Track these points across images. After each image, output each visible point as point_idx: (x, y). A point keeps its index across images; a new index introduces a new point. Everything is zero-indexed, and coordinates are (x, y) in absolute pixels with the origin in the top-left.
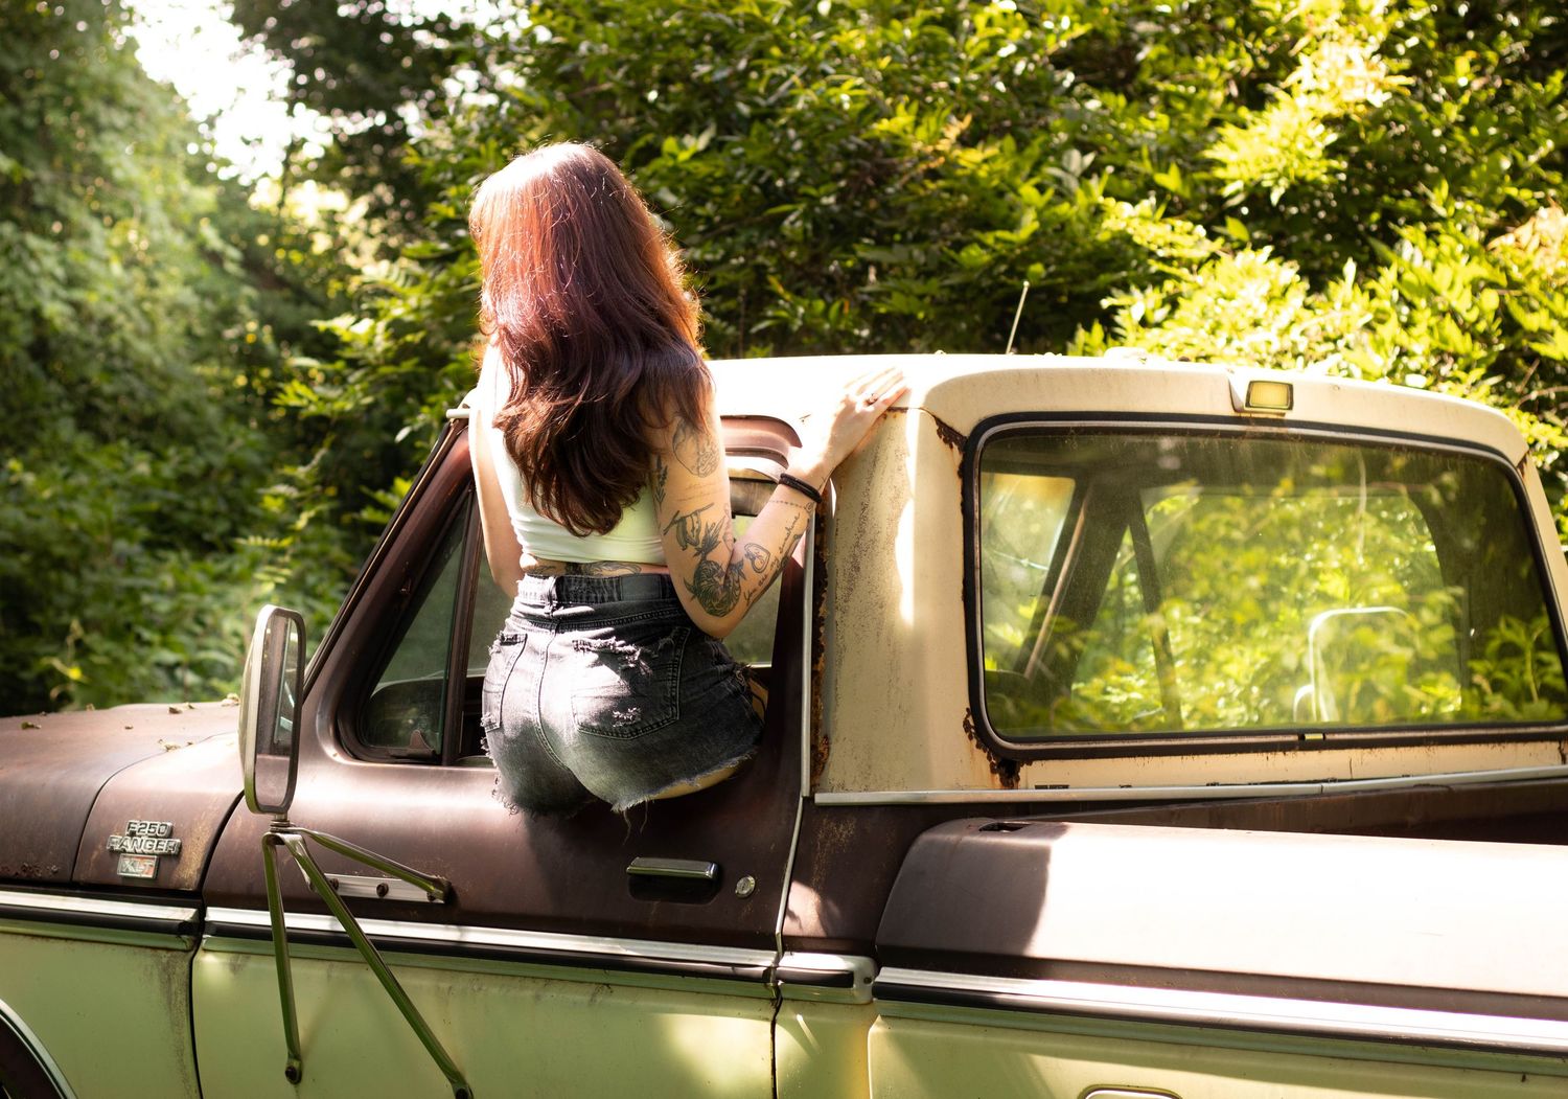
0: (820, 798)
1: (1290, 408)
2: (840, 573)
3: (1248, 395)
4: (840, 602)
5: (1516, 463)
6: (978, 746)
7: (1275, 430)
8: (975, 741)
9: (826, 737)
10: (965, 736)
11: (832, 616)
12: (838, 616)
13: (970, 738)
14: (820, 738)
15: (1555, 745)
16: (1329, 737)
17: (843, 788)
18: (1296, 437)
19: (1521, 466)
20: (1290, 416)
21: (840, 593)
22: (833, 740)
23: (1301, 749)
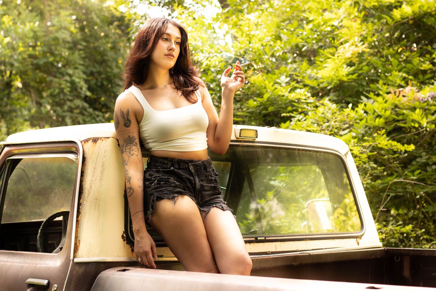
0: (76, 260)
1: (257, 137)
2: (87, 189)
3: (240, 133)
4: (86, 198)
5: (343, 154)
6: (127, 243)
7: (251, 144)
8: (126, 242)
9: (79, 241)
10: (122, 240)
11: (83, 202)
12: (85, 202)
13: (124, 241)
14: (78, 241)
15: (356, 239)
16: (266, 238)
17: (82, 257)
18: (259, 146)
19: (345, 155)
20: (257, 140)
21: (86, 195)
22: (81, 242)
23: (256, 243)
